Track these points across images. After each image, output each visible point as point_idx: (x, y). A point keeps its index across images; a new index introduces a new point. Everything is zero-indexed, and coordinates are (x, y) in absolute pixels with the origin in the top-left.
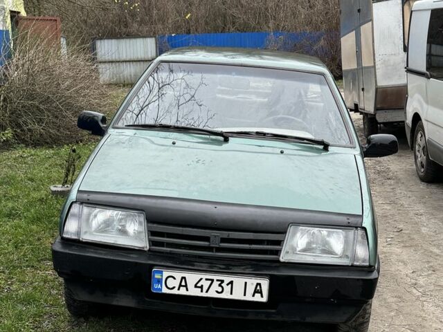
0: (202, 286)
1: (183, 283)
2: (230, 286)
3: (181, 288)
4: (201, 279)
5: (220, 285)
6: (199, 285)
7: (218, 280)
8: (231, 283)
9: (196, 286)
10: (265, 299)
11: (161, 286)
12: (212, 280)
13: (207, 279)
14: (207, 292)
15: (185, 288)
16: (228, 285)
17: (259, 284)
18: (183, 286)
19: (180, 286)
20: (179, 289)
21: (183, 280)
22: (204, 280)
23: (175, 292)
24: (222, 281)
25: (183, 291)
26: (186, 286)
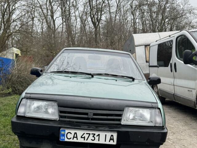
0: (85, 137)
1: (75, 136)
2: (98, 136)
3: (74, 138)
4: (84, 133)
5: (93, 136)
6: (83, 136)
7: (92, 134)
8: (99, 135)
9: (82, 137)
10: (115, 143)
11: (65, 138)
12: (90, 134)
13: (87, 134)
14: (87, 140)
15: (76, 138)
16: (97, 136)
17: (112, 135)
18: (75, 137)
19: (74, 137)
20: (73, 139)
21: (75, 134)
22: (85, 134)
23: (71, 140)
24: (94, 134)
25: (75, 140)
26: (77, 137)
